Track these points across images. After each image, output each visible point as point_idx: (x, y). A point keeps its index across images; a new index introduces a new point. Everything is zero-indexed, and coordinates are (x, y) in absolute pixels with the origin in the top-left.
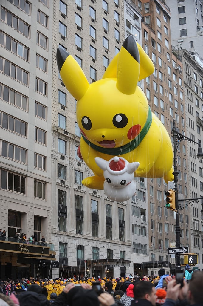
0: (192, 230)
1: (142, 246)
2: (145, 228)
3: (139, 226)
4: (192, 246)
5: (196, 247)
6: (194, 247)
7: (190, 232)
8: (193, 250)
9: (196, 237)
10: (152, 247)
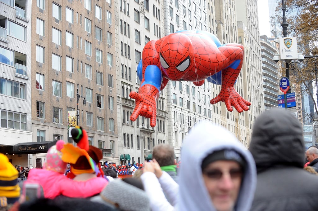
0: (120, 97)
1: (17, 115)
2: (24, 85)
3: (10, 81)
4: (120, 121)
5: (128, 125)
6: (123, 124)
7: (115, 101)
8: (120, 128)
9: (126, 110)
10: (40, 118)
